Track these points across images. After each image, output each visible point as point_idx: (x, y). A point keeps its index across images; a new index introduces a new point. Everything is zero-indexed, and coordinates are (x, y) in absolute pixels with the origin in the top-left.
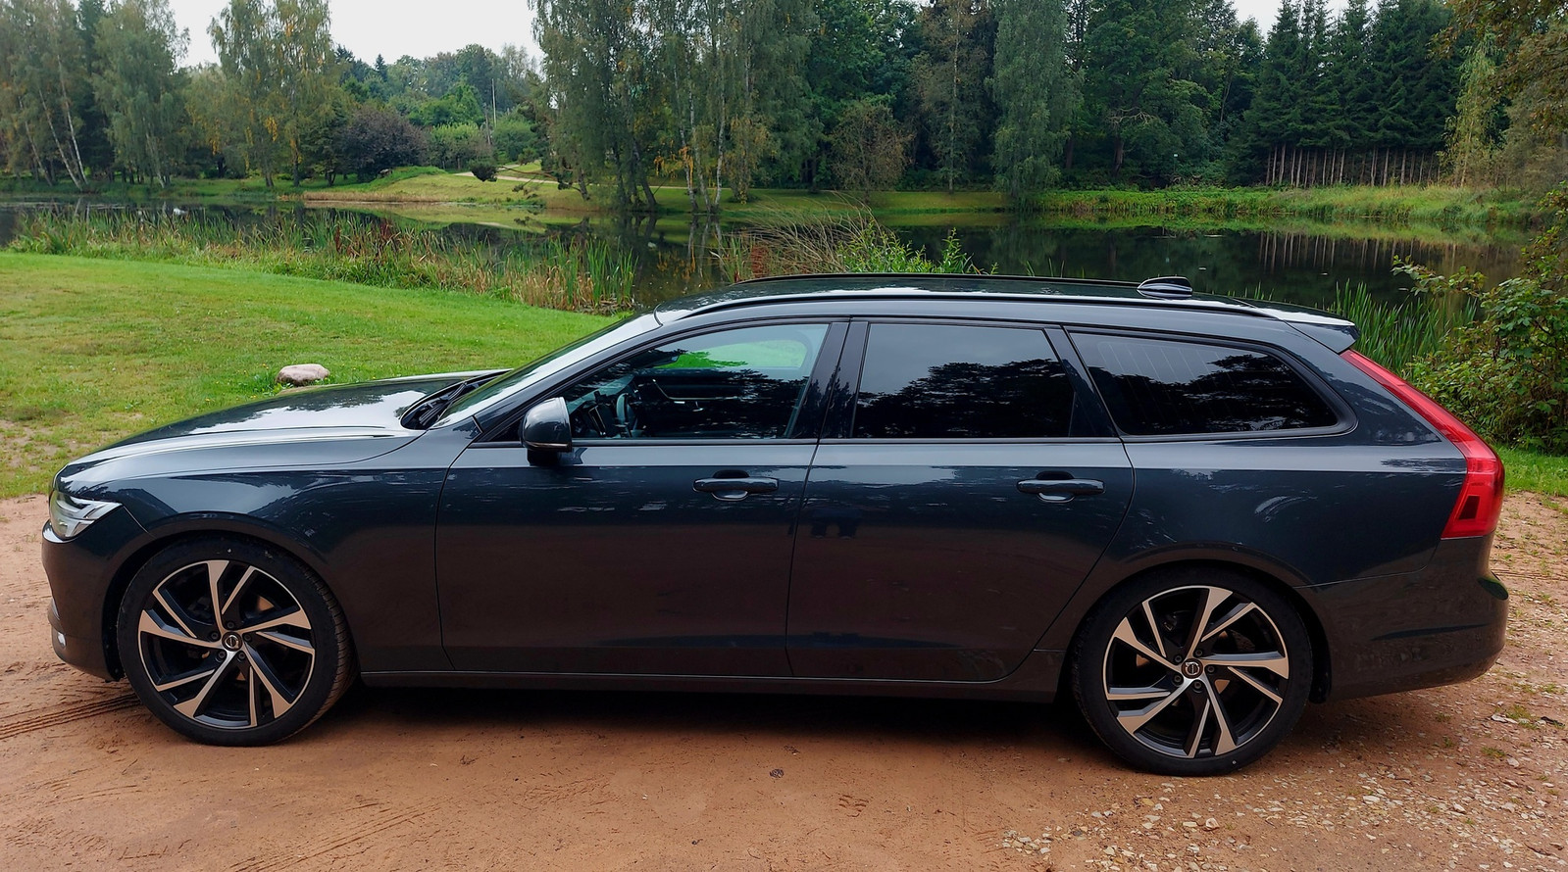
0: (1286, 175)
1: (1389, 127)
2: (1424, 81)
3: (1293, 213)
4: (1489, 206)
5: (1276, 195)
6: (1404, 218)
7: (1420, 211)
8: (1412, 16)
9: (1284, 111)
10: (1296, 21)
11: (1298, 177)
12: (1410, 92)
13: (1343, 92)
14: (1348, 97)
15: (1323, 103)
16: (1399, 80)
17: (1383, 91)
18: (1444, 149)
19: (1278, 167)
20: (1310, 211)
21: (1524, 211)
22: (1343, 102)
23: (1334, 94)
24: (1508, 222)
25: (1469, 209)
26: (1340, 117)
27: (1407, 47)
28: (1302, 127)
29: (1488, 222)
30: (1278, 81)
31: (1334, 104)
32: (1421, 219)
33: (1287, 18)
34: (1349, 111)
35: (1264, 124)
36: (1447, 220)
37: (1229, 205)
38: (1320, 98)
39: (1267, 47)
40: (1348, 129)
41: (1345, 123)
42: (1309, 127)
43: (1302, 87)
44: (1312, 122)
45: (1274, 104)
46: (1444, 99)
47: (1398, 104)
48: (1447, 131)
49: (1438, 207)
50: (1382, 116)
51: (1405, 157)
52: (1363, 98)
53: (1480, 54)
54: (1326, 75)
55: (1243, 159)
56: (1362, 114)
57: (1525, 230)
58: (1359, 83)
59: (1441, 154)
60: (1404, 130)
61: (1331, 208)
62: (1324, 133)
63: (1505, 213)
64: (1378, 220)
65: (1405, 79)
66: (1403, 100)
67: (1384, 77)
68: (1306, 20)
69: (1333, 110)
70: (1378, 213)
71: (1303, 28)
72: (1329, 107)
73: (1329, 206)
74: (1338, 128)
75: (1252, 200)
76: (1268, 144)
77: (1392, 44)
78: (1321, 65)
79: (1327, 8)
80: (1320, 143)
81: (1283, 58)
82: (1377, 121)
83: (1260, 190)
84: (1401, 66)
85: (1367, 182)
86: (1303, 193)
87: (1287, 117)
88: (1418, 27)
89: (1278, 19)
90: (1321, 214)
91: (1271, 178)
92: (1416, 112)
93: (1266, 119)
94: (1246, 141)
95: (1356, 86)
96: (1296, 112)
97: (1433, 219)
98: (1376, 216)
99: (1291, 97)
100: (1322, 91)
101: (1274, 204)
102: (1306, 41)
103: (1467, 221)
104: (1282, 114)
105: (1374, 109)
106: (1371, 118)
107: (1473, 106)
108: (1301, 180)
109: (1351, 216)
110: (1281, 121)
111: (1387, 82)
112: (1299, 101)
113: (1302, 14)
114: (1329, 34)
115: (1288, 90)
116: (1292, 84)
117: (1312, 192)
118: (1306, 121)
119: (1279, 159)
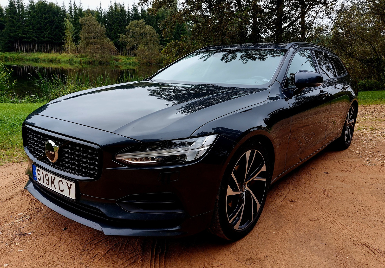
0: (21, 49)
1: (48, 38)
2: (54, 26)
3: (27, 60)
4: (80, 59)
5: (20, 55)
6: (59, 62)
7: (63, 60)
8: (48, 8)
9: (17, 31)
10: (15, 5)
11: (24, 50)
12: (51, 29)
13: (33, 27)
14: (35, 28)
15: (28, 29)
16: (48, 25)
17: (44, 28)
18: (64, 44)
19: (18, 47)
20: (32, 59)
21: (88, 60)
22: (34, 30)
23: (31, 27)
24: (85, 63)
25: (75, 59)
26: (34, 34)
27: (48, 16)
28: (23, 36)
29: (80, 62)
30: (13, 22)
31: (31, 30)
32: (64, 62)
33: (12, 4)
34: (36, 32)
35: (11, 34)
36: (70, 62)
37: (6, 57)
38: (27, 28)
39: (5, 11)
40: (36, 37)
41: (35, 35)
42: (25, 36)
43: (21, 24)
44: (26, 34)
45: (13, 28)
46: (60, 31)
47: (49, 32)
48: (64, 39)
49: (68, 59)
50: (45, 34)
51: (53, 46)
52: (39, 29)
53: (68, 21)
54: (27, 21)
55: (6, 44)
56: (39, 33)
57: (89, 64)
58: (37, 25)
59: (63, 45)
60: (52, 38)
61: (38, 59)
62: (30, 38)
63: (84, 60)
64: (52, 62)
65: (49, 25)
66: (50, 31)
67: (43, 24)
68: (18, 5)
69: (31, 31)
70: (52, 60)
71: (17, 7)
72: (30, 31)
73: (38, 58)
74: (34, 36)
75: (13, 56)
76: (13, 40)
77: (44, 15)
78: (25, 18)
79: (23, 2)
80: (29, 41)
81: (13, 15)
82: (44, 36)
83: (14, 53)
84: (48, 21)
85: (45, 52)
86: (28, 54)
87: (18, 32)
88: (50, 11)
89: (9, 3)
90: (36, 60)
91: (16, 50)
92: (54, 34)
93: (12, 33)
94: (6, 39)
95: (36, 25)
96: (20, 31)
97: (67, 62)
98: (52, 61)
99: (18, 27)
100: (27, 26)
101: (20, 57)
102: (19, 11)
103: (75, 62)
104: (16, 31)
105: (42, 32)
106: (42, 35)
107: (69, 34)
108: (25, 51)
109: (45, 61)
110: (16, 33)
111: (45, 25)
112: (21, 28)
113: (16, 3)
114: (26, 10)
115: (17, 25)
116: (18, 23)
117: (31, 54)
118: (24, 34)
119: (18, 45)
